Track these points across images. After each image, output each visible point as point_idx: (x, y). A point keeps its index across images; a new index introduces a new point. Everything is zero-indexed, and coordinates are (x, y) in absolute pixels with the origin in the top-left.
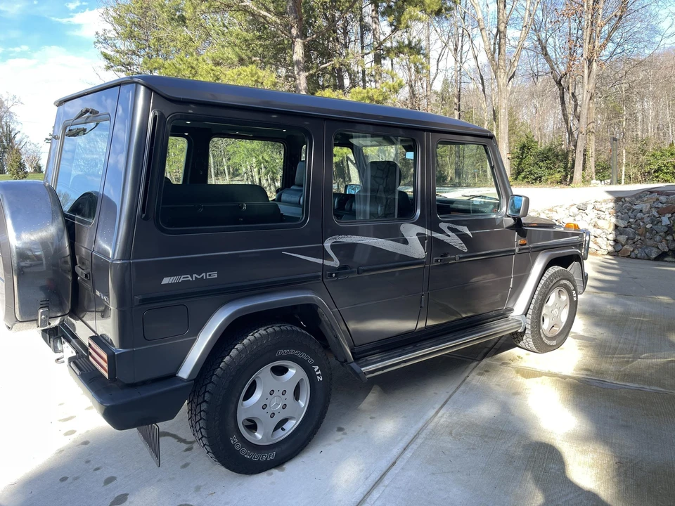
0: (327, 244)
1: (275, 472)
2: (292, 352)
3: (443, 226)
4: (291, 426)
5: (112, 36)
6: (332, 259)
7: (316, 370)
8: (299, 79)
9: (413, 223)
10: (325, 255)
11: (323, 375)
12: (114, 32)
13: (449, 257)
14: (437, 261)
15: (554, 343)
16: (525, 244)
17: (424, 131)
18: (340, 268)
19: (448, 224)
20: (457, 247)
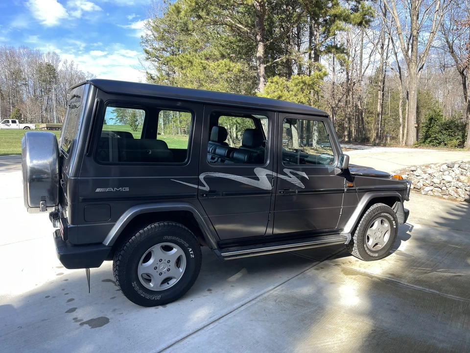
0: (202, 177)
1: (160, 308)
2: (174, 238)
3: (286, 171)
4: (173, 282)
5: (151, 39)
6: (205, 186)
7: (190, 251)
8: (260, 69)
9: (264, 168)
10: (199, 183)
11: (194, 254)
12: (152, 36)
13: (291, 190)
14: (280, 192)
15: (376, 255)
16: (353, 187)
17: (275, 111)
18: (210, 191)
19: (290, 170)
20: (297, 185)
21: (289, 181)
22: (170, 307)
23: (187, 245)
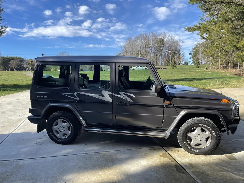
0: (75, 94)
2: (64, 118)
3: (120, 93)
6: (77, 98)
7: (71, 124)
13: (124, 103)
14: (117, 103)
17: (113, 63)
18: (79, 100)
19: (123, 92)
20: (128, 100)
21: (123, 98)
22: (65, 146)
23: (70, 122)
